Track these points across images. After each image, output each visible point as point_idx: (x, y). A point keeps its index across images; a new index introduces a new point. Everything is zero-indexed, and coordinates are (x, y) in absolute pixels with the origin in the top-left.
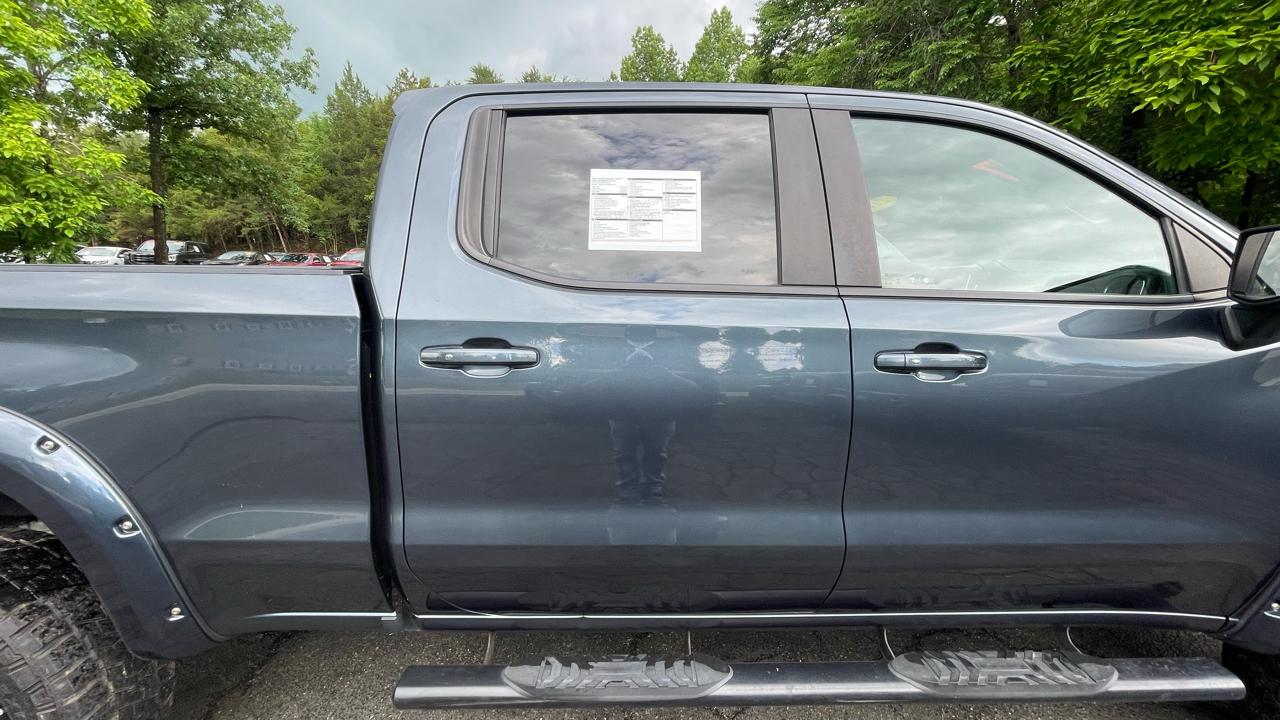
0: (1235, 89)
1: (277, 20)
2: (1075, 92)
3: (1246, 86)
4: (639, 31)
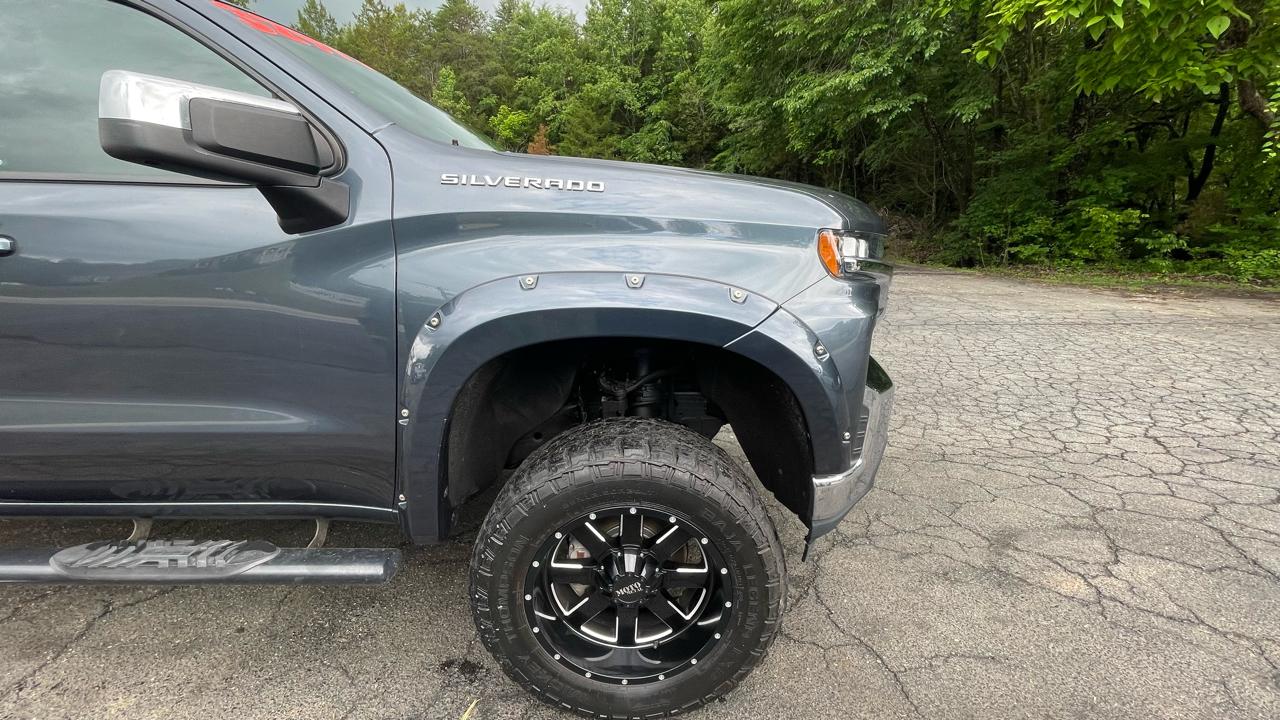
2: (995, 7)
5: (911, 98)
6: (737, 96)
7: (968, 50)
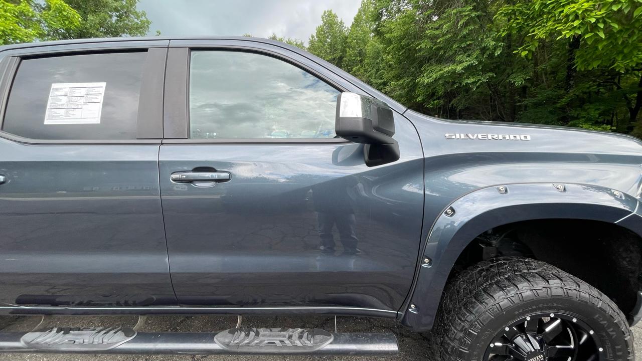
0: (612, 24)
1: (144, 18)
2: (531, 31)
3: (619, 22)
4: (325, 13)
5: (487, 75)
6: (394, 77)
7: (517, 51)
